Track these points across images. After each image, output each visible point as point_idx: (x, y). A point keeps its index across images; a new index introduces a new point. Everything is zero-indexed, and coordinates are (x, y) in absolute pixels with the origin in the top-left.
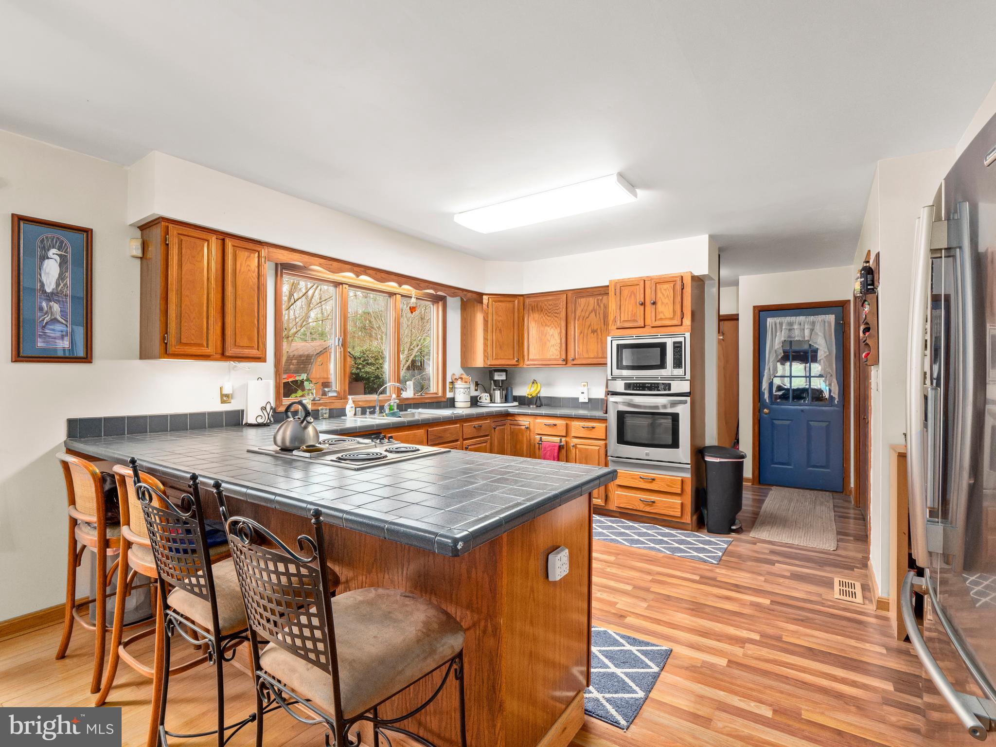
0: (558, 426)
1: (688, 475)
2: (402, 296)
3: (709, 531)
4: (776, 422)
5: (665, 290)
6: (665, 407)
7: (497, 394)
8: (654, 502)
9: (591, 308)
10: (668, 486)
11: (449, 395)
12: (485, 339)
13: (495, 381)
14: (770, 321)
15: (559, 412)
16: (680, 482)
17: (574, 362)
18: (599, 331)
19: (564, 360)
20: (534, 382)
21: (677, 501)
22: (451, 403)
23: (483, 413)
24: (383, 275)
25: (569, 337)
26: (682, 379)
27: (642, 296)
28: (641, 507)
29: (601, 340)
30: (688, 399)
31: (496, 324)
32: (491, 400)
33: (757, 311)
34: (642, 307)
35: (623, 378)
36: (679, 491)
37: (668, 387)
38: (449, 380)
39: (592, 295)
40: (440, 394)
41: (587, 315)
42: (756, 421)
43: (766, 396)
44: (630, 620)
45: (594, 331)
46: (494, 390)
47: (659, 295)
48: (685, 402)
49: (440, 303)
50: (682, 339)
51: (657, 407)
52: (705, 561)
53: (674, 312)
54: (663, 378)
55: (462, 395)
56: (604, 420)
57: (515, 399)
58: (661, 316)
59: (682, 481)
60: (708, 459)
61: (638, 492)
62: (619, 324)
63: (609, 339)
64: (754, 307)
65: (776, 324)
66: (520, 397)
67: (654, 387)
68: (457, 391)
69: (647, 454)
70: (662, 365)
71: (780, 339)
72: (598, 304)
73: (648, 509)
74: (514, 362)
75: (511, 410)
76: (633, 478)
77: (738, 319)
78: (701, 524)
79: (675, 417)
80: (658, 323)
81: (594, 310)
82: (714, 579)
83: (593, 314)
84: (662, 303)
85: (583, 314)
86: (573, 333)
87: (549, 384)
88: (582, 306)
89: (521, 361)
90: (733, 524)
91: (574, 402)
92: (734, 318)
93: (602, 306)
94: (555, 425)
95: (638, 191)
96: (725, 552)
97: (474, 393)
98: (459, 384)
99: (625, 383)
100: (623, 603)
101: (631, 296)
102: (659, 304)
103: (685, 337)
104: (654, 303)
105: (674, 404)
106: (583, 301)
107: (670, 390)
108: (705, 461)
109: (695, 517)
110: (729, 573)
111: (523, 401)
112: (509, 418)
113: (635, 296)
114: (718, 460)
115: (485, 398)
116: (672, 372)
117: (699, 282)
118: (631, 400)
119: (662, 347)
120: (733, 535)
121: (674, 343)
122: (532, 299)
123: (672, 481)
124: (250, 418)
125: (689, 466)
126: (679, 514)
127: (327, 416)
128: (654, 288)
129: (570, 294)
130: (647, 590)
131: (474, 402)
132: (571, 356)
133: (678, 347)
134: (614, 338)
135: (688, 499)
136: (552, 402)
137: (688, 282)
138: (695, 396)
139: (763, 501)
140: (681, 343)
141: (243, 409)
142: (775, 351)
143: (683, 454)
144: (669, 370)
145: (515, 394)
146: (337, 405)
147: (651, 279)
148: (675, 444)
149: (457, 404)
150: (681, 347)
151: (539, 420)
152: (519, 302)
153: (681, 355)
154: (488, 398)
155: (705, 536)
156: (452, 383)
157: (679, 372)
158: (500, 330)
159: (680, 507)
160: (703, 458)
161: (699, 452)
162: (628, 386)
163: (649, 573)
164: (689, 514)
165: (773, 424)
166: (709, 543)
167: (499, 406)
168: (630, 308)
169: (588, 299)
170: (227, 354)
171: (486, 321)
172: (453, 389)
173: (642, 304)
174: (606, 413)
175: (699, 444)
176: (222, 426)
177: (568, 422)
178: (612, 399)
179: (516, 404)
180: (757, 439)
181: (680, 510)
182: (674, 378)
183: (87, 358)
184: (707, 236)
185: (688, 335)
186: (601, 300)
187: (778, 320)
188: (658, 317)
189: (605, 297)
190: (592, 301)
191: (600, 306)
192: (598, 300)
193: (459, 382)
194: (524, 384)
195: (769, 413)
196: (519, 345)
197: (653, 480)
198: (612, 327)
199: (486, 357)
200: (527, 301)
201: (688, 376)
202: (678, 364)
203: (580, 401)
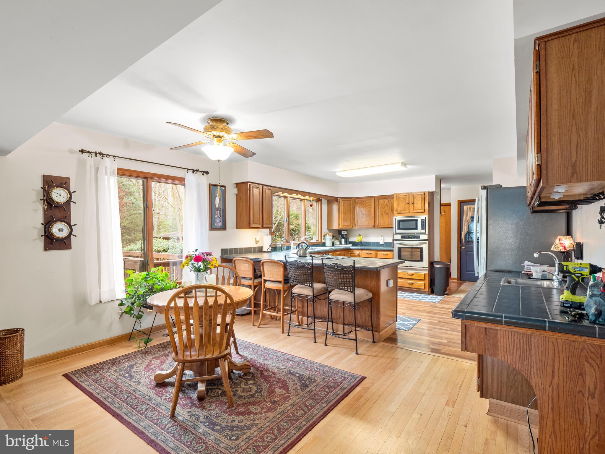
0: (372, 254)
1: (427, 272)
2: (307, 200)
3: (435, 295)
4: (468, 253)
5: (418, 198)
6: (417, 245)
7: (343, 240)
8: (413, 283)
9: (386, 203)
10: (419, 277)
11: (323, 241)
12: (339, 217)
13: (342, 235)
14: (465, 207)
15: (372, 248)
16: (424, 275)
17: (378, 227)
18: (389, 213)
19: (373, 226)
20: (359, 235)
21: (423, 283)
22: (324, 245)
23: (337, 249)
24: (305, 194)
25: (376, 216)
26: (425, 234)
27: (408, 200)
28: (408, 286)
29: (390, 217)
30: (427, 242)
31: (343, 211)
32: (340, 243)
33: (459, 203)
34: (408, 205)
35: (400, 234)
36: (423, 279)
37: (419, 237)
38: (323, 235)
39: (386, 198)
40: (320, 241)
41: (384, 206)
42: (459, 252)
43: (463, 241)
44: (406, 314)
45: (387, 214)
46: (341, 239)
47: (415, 200)
48: (426, 243)
49: (320, 202)
50: (424, 218)
51: (413, 245)
52: (433, 302)
53: (421, 207)
54: (417, 234)
55: (329, 241)
56: (392, 251)
57: (350, 243)
58: (416, 208)
59: (425, 274)
60: (435, 266)
61: (406, 280)
62: (398, 212)
63: (394, 217)
64: (458, 201)
65: (468, 208)
66: (352, 242)
67: (413, 237)
68: (327, 239)
69: (410, 264)
70: (416, 228)
71: (470, 215)
72: (389, 202)
73: (411, 286)
74: (351, 227)
75: (351, 247)
76: (404, 274)
77: (451, 205)
78: (432, 292)
79: (422, 250)
80: (415, 211)
81: (387, 205)
82: (436, 306)
83: (387, 206)
84: (417, 203)
85: (382, 206)
86: (377, 214)
87: (366, 236)
88: (382, 203)
89: (354, 226)
90: (445, 292)
91: (377, 244)
92: (449, 205)
93: (391, 203)
94: (371, 253)
95: (408, 166)
96: (441, 300)
97: (333, 240)
98: (327, 236)
99: (401, 236)
100: (403, 311)
101: (403, 200)
102: (415, 204)
103: (426, 217)
104: (413, 203)
105: (421, 244)
106: (382, 201)
107: (419, 238)
108: (434, 267)
109: (430, 289)
110: (442, 305)
111: (354, 244)
112: (350, 251)
113: (405, 200)
114: (439, 266)
115: (337, 242)
116: (420, 231)
117: (432, 194)
118: (403, 242)
119: (416, 221)
120: (445, 296)
121: (421, 219)
122: (359, 200)
123: (421, 275)
124: (265, 249)
125: (427, 269)
126: (423, 288)
127: (285, 249)
128: (413, 197)
129: (376, 198)
130: (412, 308)
131: (333, 244)
132: (377, 224)
133: (423, 221)
134: (397, 217)
135: (427, 281)
136: (367, 244)
137: (427, 195)
138: (430, 241)
139: (460, 286)
140: (424, 219)
141: (262, 246)
142: (468, 221)
143: (425, 263)
144: (419, 230)
145: (350, 241)
146: (287, 245)
147: (412, 193)
148: (422, 260)
149: (326, 245)
150: (424, 221)
151: (364, 252)
152: (353, 201)
153: (424, 224)
154: (339, 243)
155: (434, 296)
156: (324, 236)
157: (423, 231)
158: (345, 213)
159: (424, 285)
160: (433, 265)
161: (431, 264)
162: (402, 237)
163: (412, 305)
164: (428, 288)
165: (466, 253)
166: (436, 298)
167: (344, 246)
168: (403, 205)
169: (384, 200)
170: (264, 227)
171: (339, 209)
172: (325, 239)
173: (408, 204)
174: (393, 248)
175: (432, 260)
176: (256, 252)
177: (377, 252)
178: (395, 242)
179: (351, 245)
180: (459, 260)
181: (424, 286)
182: (421, 234)
183: (224, 229)
184: (435, 176)
185: (427, 216)
186: (390, 201)
187: (469, 207)
188: (415, 209)
189: (392, 200)
190: (386, 201)
191: (389, 203)
192: (389, 201)
193: (327, 235)
194: (354, 236)
195: (465, 249)
196: (353, 219)
197: (413, 274)
198: (395, 213)
199: (339, 224)
200: (357, 200)
201: (427, 233)
202: (423, 227)
203: (380, 243)
